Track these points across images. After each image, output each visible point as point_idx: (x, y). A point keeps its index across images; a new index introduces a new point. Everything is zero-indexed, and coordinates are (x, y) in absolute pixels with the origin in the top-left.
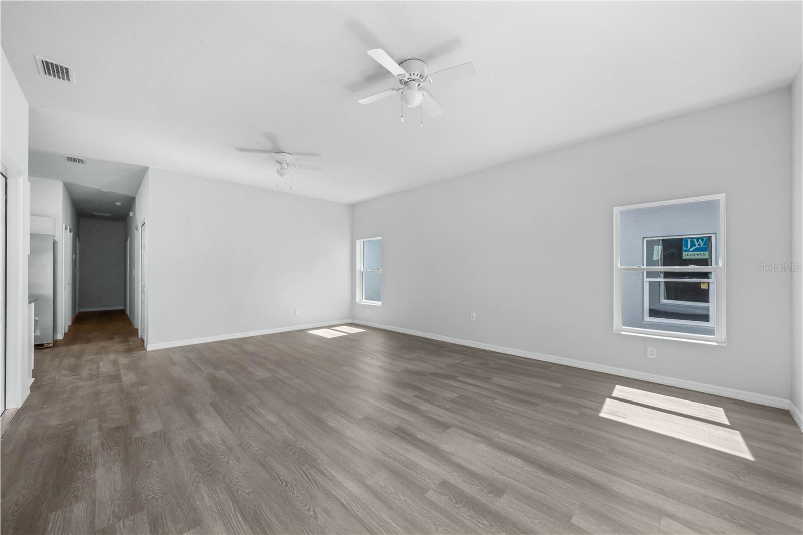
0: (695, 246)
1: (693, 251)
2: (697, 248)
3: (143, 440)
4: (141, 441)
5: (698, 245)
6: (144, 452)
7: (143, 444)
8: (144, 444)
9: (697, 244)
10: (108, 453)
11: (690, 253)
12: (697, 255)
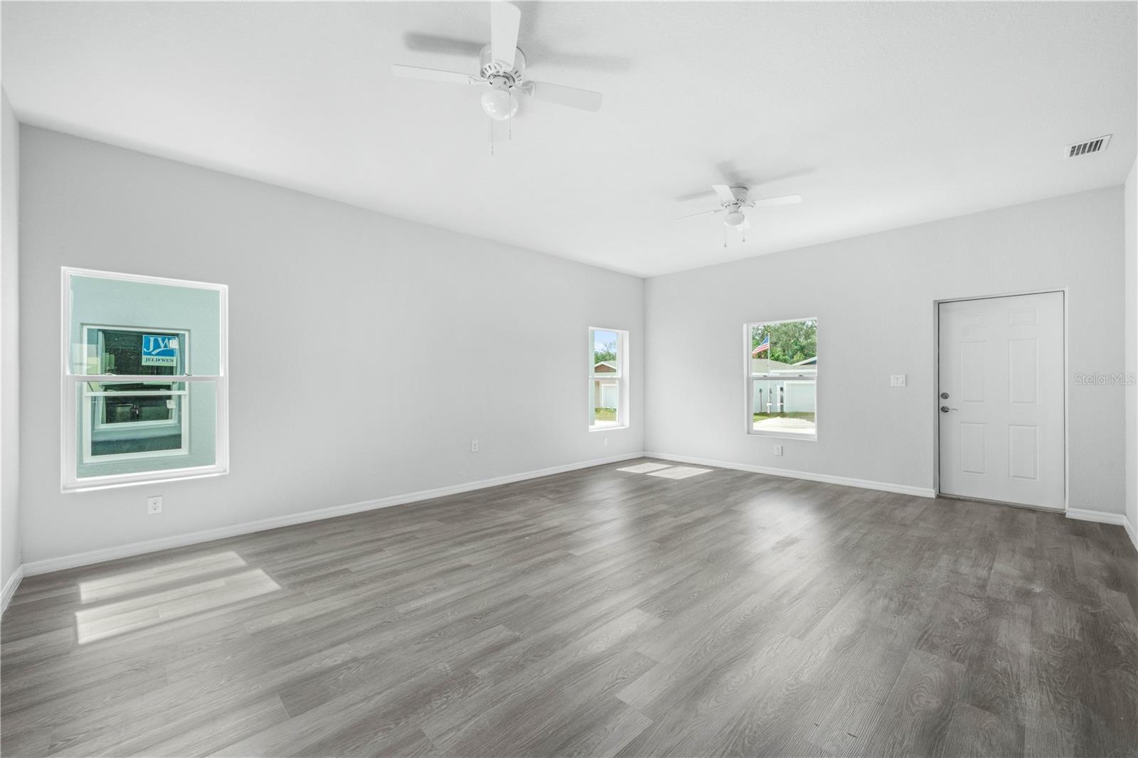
0: (160, 347)
1: (157, 354)
2: (163, 351)
3: (953, 653)
4: (957, 653)
5: (164, 347)
6: (961, 637)
7: (957, 647)
8: (955, 645)
9: (162, 345)
10: (1011, 667)
11: (152, 357)
12: (163, 360)
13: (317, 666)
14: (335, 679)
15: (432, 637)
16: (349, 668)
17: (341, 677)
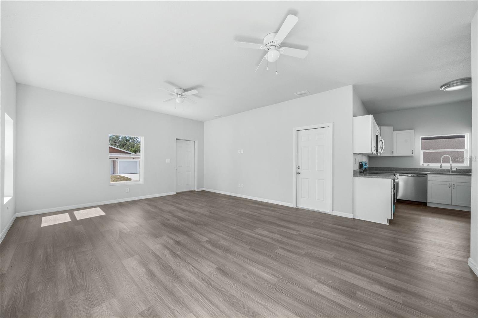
13: (332, 292)
14: (333, 283)
15: (292, 265)
16: (325, 281)
17: (331, 282)
